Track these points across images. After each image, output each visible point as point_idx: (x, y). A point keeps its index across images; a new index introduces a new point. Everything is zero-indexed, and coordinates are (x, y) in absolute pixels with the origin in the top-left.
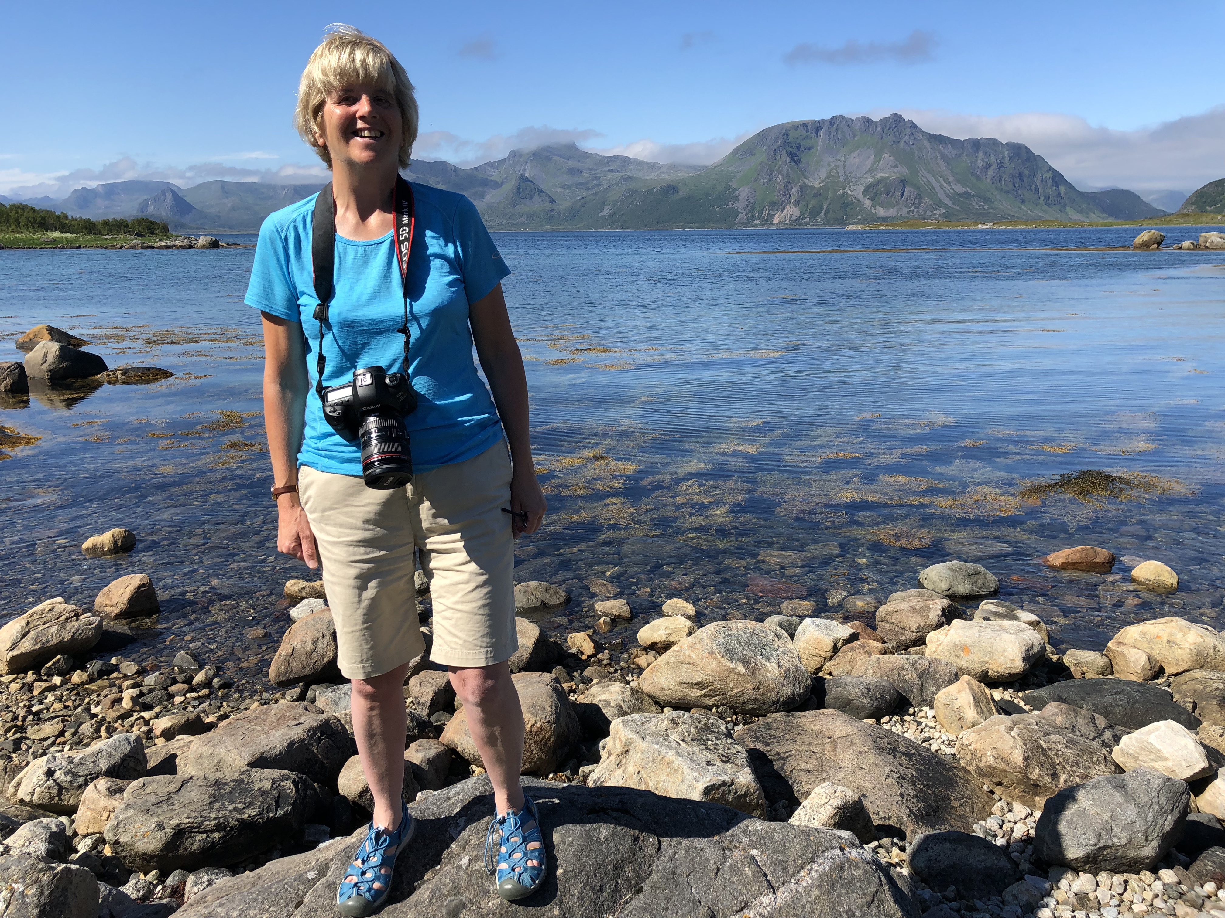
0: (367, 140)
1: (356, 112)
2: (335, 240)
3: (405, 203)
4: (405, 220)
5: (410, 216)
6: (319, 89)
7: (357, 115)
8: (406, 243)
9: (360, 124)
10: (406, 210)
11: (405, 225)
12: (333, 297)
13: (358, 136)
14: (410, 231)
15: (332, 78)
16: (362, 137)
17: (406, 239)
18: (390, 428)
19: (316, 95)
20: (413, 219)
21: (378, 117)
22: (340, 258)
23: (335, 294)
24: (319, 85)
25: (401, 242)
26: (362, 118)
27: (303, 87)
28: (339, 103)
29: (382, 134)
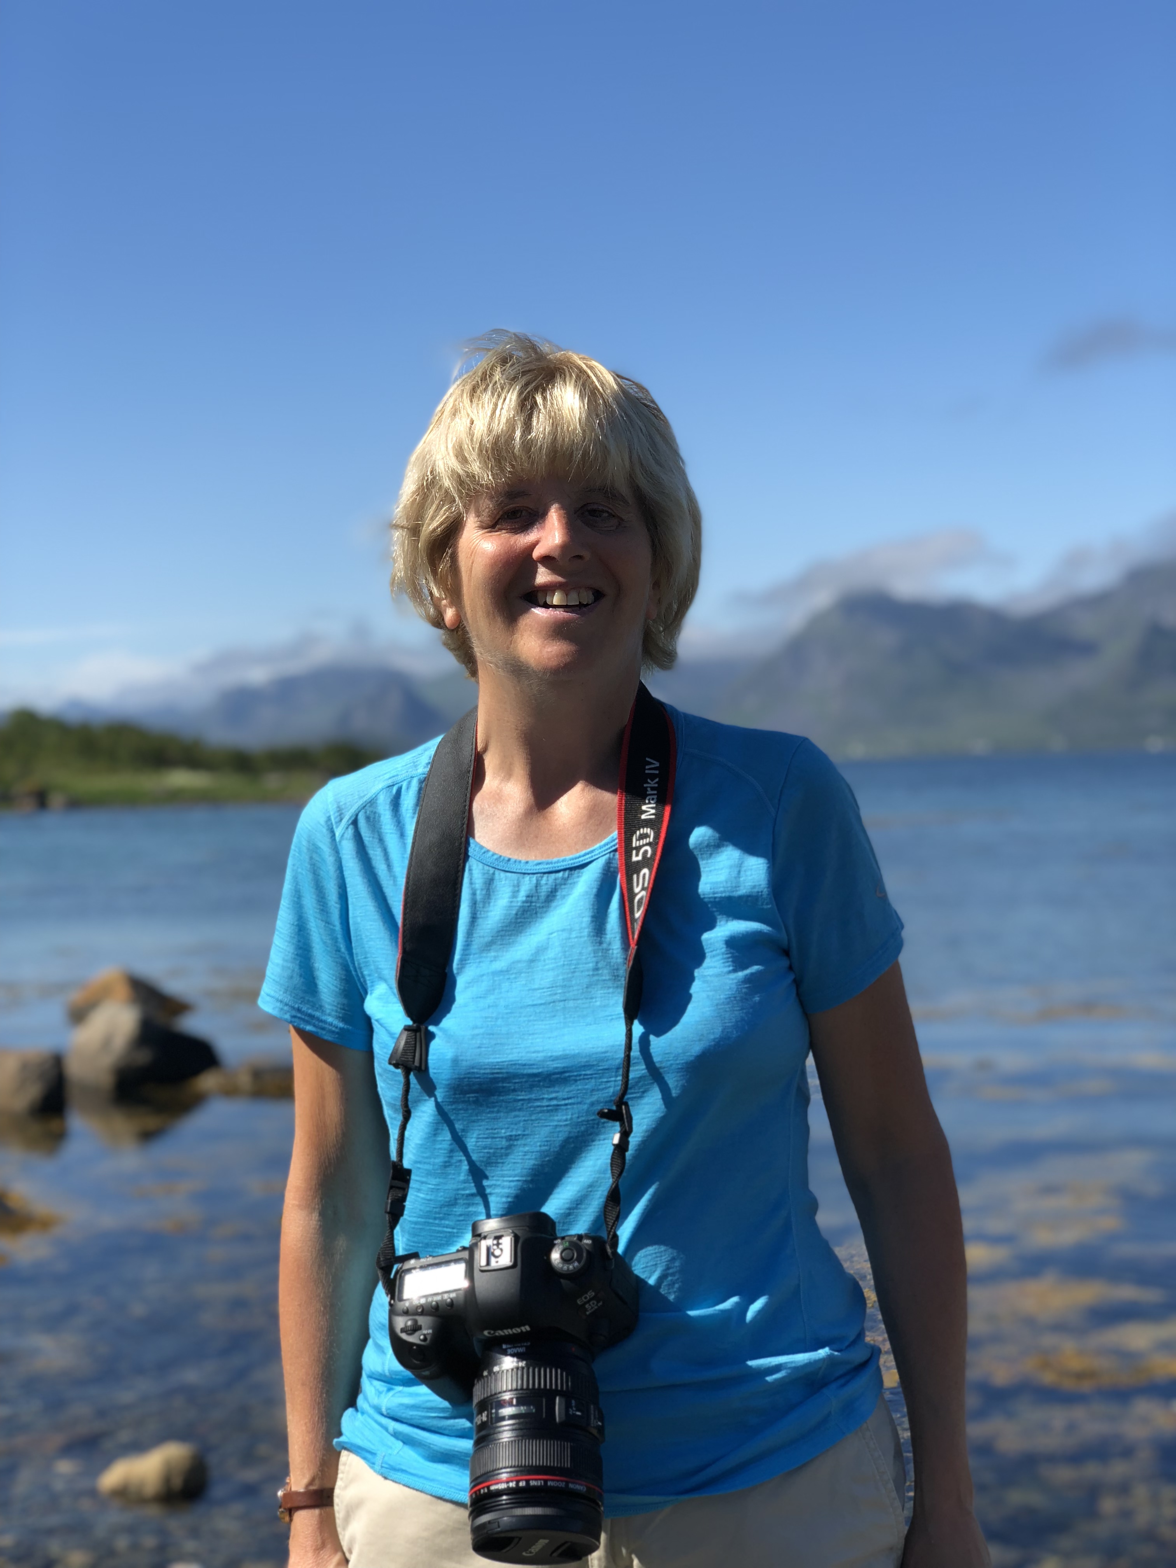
0: (560, 614)
1: (534, 545)
2: (466, 857)
3: (653, 765)
4: (649, 810)
5: (661, 802)
6: (447, 492)
7: (536, 553)
8: (645, 871)
9: (543, 576)
10: (653, 783)
11: (648, 823)
12: (448, 1010)
13: (537, 605)
14: (657, 837)
15: (476, 467)
16: (546, 606)
17: (646, 862)
18: (549, 1395)
19: (438, 508)
20: (668, 809)
21: (587, 554)
22: (474, 904)
23: (452, 1000)
24: (447, 483)
25: (632, 869)
26: (547, 560)
27: (409, 487)
28: (492, 525)
29: (598, 595)
